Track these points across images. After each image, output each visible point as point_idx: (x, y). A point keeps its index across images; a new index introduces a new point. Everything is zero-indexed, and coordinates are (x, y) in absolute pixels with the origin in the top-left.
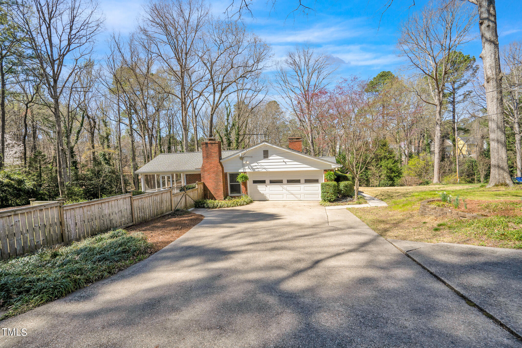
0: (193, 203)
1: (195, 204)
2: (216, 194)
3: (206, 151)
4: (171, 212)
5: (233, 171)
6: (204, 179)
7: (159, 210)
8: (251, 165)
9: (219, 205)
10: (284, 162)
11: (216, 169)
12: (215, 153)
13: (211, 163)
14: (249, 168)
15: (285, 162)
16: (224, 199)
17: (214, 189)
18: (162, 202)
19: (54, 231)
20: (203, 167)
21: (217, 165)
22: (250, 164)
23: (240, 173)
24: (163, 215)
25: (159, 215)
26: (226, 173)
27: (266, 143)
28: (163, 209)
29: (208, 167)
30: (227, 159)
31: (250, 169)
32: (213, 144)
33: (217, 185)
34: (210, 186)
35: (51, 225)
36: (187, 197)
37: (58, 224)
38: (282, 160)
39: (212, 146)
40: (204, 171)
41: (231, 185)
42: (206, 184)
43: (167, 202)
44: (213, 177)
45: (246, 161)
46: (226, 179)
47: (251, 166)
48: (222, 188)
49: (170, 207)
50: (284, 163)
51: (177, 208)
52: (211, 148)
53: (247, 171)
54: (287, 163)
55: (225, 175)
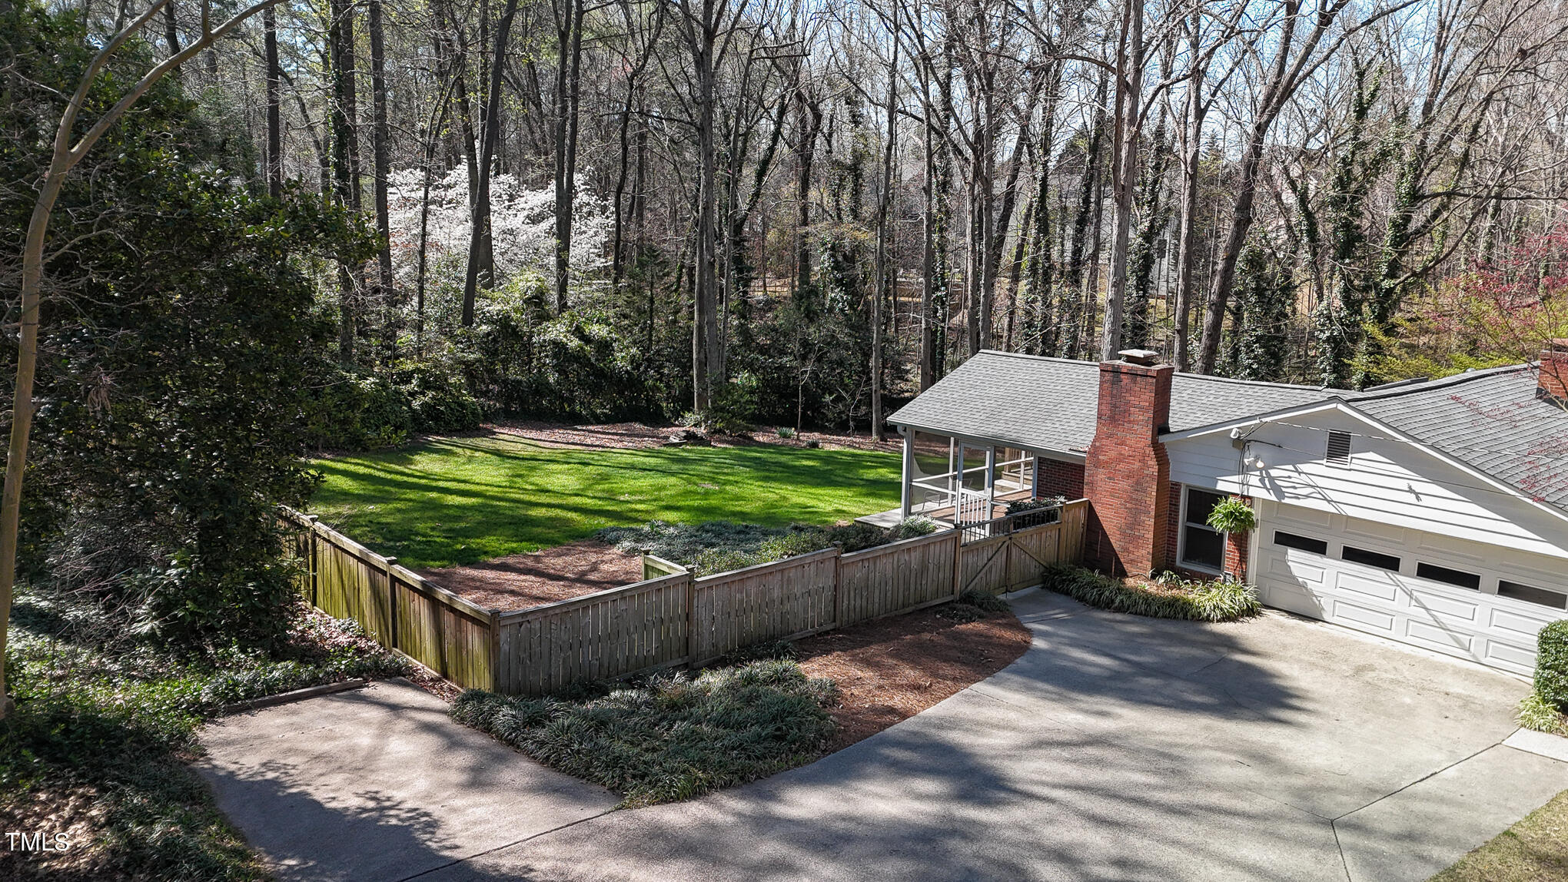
0: (1034, 570)
1: (1042, 575)
2: (1126, 550)
3: (1112, 396)
4: (949, 598)
5: (1200, 483)
6: (1093, 491)
7: (912, 590)
8: (1274, 473)
9: (1117, 601)
10: (1411, 490)
11: (1137, 465)
12: (1141, 408)
13: (1122, 444)
14: (1265, 487)
15: (1417, 495)
16: (1153, 577)
17: (1123, 534)
18: (924, 567)
19: (676, 632)
20: (1095, 451)
21: (1144, 455)
22: (1266, 468)
23: (1226, 495)
24: (922, 606)
25: (909, 605)
26: (1178, 485)
27: (1341, 407)
28: (924, 587)
29: (1113, 454)
30: (1180, 436)
31: (1268, 490)
32: (1139, 379)
33: (1134, 524)
34: (1111, 520)
35: (671, 620)
36: (1014, 551)
37: (683, 617)
38: (1403, 484)
39: (1135, 382)
40: (1098, 464)
41: (1189, 531)
42: (1098, 508)
43: (942, 569)
44: (1125, 491)
45: (1257, 459)
46: (1175, 506)
47: (1272, 479)
48: (1151, 535)
49: (947, 583)
50: (1412, 498)
51: (969, 588)
52: (1128, 391)
53: (1253, 492)
54: (1425, 500)
55: (1168, 491)
